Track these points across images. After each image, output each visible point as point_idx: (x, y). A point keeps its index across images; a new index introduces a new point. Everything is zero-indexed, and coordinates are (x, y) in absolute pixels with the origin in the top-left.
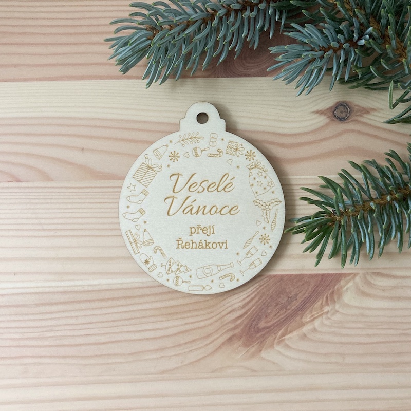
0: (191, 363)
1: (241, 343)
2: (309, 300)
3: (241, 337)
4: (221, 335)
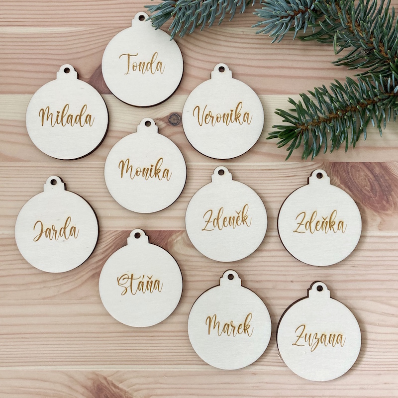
0: (65, 293)
4: (87, 273)
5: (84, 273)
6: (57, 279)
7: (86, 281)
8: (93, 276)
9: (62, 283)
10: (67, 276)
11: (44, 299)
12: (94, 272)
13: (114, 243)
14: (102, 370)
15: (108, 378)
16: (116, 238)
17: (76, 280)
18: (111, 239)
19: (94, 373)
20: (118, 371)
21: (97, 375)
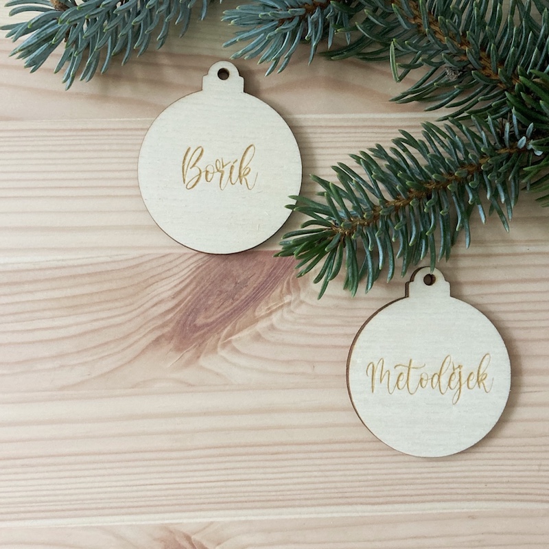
0: (103, 375)
1: (171, 346)
2: (264, 287)
3: (172, 338)
4: (144, 336)
5: (138, 337)
6: (86, 350)
7: (143, 351)
8: (157, 341)
9: (95, 357)
10: (106, 343)
11: (63, 388)
12: (158, 333)
13: (195, 278)
14: (181, 521)
15: (193, 537)
16: (199, 268)
17: (123, 350)
18: (188, 269)
19: (165, 528)
20: (212, 523)
21: (171, 532)
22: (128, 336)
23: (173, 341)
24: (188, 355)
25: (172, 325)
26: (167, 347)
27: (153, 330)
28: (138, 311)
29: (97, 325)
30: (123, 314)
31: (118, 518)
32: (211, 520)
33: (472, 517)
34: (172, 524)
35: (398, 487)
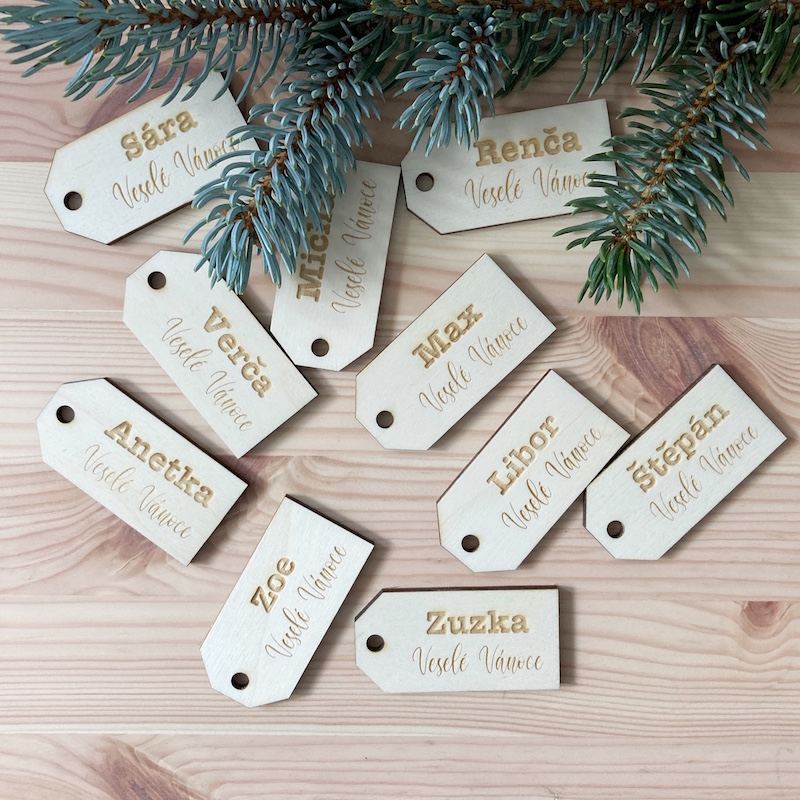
0: (43, 580)
1: (116, 553)
3: (117, 545)
4: (88, 541)
5: (83, 541)
6: (27, 553)
7: (87, 557)
8: (101, 548)
9: (36, 561)
10: (48, 547)
12: (103, 539)
14: (125, 732)
15: (136, 749)
17: (66, 555)
19: (107, 738)
20: (156, 735)
22: (71, 540)
23: (119, 548)
24: (135, 563)
25: (118, 531)
26: (111, 555)
27: (98, 535)
28: (83, 515)
29: (38, 527)
30: (67, 517)
31: (57, 726)
32: (156, 732)
33: (430, 743)
34: (114, 735)
35: (353, 708)
